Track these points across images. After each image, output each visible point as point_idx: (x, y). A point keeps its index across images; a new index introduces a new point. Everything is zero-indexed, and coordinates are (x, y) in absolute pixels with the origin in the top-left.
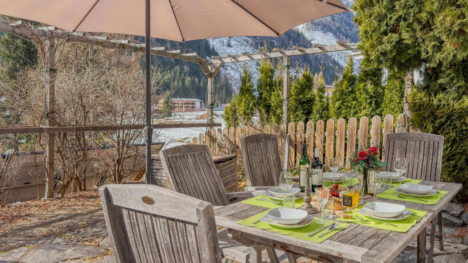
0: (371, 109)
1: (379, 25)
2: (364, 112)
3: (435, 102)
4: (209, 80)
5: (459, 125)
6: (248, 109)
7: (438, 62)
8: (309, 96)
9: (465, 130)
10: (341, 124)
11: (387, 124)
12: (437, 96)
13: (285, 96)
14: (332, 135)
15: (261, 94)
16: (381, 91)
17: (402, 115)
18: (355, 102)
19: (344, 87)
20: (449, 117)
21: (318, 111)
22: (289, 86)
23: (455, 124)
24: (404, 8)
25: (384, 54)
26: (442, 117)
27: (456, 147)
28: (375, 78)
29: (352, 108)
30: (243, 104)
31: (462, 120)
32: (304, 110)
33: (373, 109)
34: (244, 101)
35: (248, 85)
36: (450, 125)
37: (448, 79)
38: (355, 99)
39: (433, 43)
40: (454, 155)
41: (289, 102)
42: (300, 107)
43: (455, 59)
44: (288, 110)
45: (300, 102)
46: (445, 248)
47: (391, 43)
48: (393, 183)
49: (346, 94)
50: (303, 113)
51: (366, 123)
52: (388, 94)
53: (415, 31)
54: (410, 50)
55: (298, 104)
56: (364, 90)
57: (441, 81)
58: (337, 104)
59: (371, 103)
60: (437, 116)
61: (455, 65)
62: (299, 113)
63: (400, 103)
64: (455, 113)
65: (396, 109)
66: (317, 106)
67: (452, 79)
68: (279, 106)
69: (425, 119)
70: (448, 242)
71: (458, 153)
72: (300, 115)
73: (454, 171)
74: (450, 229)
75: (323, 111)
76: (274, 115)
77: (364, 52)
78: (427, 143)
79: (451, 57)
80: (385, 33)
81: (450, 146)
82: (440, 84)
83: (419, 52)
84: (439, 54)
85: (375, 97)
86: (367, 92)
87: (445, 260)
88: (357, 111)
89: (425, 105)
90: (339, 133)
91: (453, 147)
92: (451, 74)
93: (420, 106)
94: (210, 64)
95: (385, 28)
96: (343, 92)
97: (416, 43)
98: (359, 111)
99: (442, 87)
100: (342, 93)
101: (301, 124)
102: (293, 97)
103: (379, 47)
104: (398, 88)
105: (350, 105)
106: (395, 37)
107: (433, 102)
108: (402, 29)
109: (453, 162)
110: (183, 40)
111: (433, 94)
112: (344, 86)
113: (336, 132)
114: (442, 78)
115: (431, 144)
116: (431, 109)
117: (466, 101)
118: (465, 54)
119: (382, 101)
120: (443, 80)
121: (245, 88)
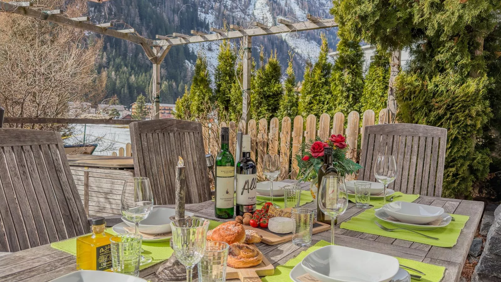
0: (347, 104)
2: (340, 107)
3: (431, 87)
4: (154, 66)
5: (463, 119)
6: (202, 103)
7: (436, 26)
8: (275, 88)
9: (470, 125)
10: (311, 122)
11: (367, 121)
12: (434, 79)
13: (245, 86)
14: (300, 136)
15: (219, 86)
16: (361, 82)
17: (385, 110)
18: (329, 96)
19: (316, 78)
20: (449, 108)
21: (286, 108)
22: (251, 76)
23: (457, 117)
25: (364, 18)
26: (439, 108)
27: (458, 148)
28: (353, 66)
29: (326, 103)
30: (196, 98)
31: (467, 112)
32: (269, 105)
33: (351, 105)
34: (197, 93)
35: (202, 74)
36: (450, 119)
37: (448, 55)
38: (329, 92)
40: (454, 160)
41: (250, 94)
42: (265, 102)
43: (461, 22)
44: (249, 104)
45: (264, 95)
49: (318, 86)
50: (268, 110)
51: (341, 120)
52: (368, 86)
54: (398, 13)
55: (262, 98)
56: (339, 80)
57: (439, 57)
58: (308, 98)
59: (348, 97)
60: (433, 106)
61: (458, 35)
62: (263, 109)
63: (383, 96)
64: (457, 102)
65: (378, 104)
66: (285, 101)
67: (454, 55)
68: (239, 100)
69: (416, 110)
71: (461, 157)
72: (265, 112)
73: (454, 182)
75: (291, 107)
76: (234, 112)
77: (338, 18)
78: (423, 140)
79: (455, 19)
81: (450, 147)
82: (438, 62)
83: (411, 16)
84: (438, 16)
85: (353, 90)
86: (343, 83)
88: (331, 107)
89: (417, 92)
90: (309, 133)
91: (453, 149)
92: (453, 47)
93: (410, 93)
94: (156, 46)
96: (315, 83)
98: (333, 107)
99: (439, 67)
100: (314, 84)
101: (263, 122)
102: (257, 89)
103: (358, 9)
104: (381, 78)
105: (323, 99)
107: (427, 88)
109: (454, 169)
111: (427, 77)
112: (316, 76)
113: (305, 132)
114: (442, 54)
115: (429, 140)
116: (424, 97)
117: (472, 85)
118: (477, 12)
119: (361, 95)
120: (442, 56)
121: (199, 78)
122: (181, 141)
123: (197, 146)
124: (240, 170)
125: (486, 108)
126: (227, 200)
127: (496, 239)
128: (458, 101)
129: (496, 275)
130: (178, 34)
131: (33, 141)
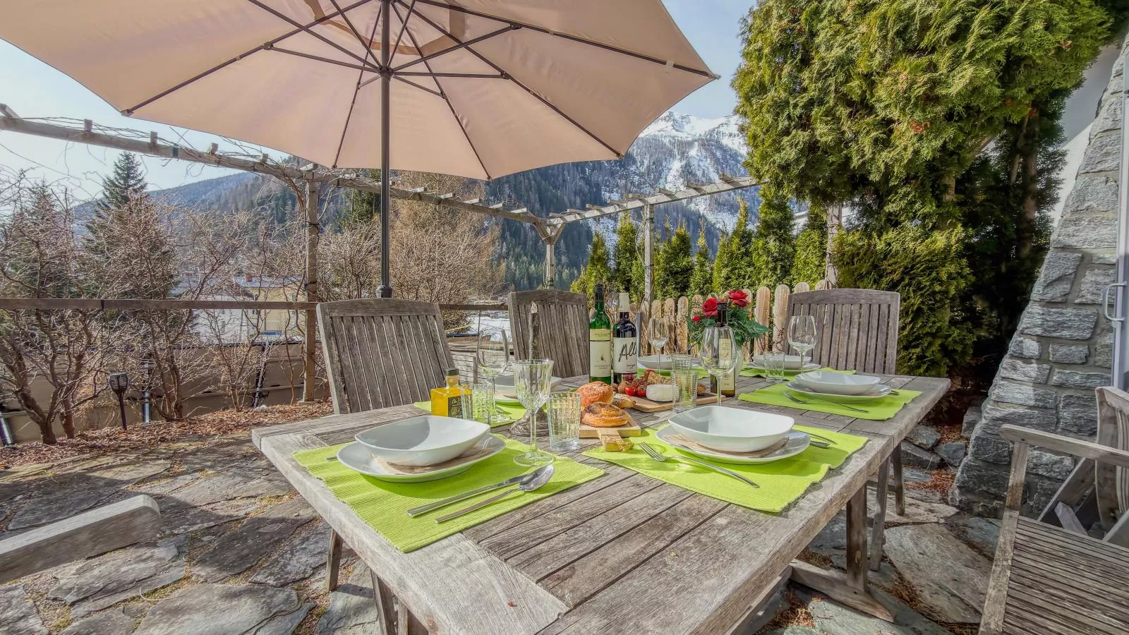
0: (774, 278)
1: (776, 120)
2: (765, 282)
3: (880, 246)
4: (548, 247)
5: (928, 283)
7: (882, 167)
8: (684, 263)
9: (939, 292)
12: (884, 237)
13: (647, 262)
15: (619, 264)
16: (791, 250)
17: (823, 282)
18: (752, 269)
19: (734, 247)
20: (906, 271)
21: (697, 285)
22: (655, 250)
23: (920, 283)
24: (817, 80)
25: (785, 168)
26: (893, 272)
27: (922, 322)
28: (780, 231)
29: (747, 277)
30: (593, 279)
31: (934, 274)
32: (677, 284)
33: (779, 278)
34: (594, 274)
35: (600, 252)
36: (909, 285)
37: (903, 204)
38: (750, 264)
39: (874, 134)
40: (918, 338)
41: (653, 271)
42: (671, 279)
43: (918, 159)
44: (652, 282)
45: (671, 272)
46: (907, 510)
47: (796, 145)
48: (786, 374)
49: (737, 258)
50: (674, 289)
51: (766, 296)
52: (801, 255)
53: (837, 120)
54: (831, 157)
55: (668, 275)
56: (763, 249)
57: (890, 208)
58: (724, 272)
59: (774, 269)
60: (884, 270)
61: (915, 177)
63: (820, 266)
64: (918, 263)
65: (814, 276)
66: (696, 278)
67: (912, 203)
68: (641, 279)
69: (861, 277)
70: (913, 498)
71: (927, 334)
72: (672, 291)
74: (915, 472)
75: (705, 284)
76: (636, 292)
77: (754, 171)
78: (865, 308)
79: (908, 155)
80: (786, 132)
81: (910, 322)
82: (890, 214)
83: (848, 159)
84: (884, 154)
85: (782, 260)
86: (769, 253)
87: (911, 538)
88: (754, 282)
89: (861, 254)
91: (916, 323)
92: (909, 193)
93: (853, 256)
94: (549, 225)
95: (786, 123)
96: (732, 254)
97: (842, 143)
98: (757, 282)
99: (891, 221)
100: (731, 256)
101: (669, 302)
102: (662, 265)
103: (777, 157)
104: (817, 243)
105: (743, 273)
106: (802, 136)
107: (875, 247)
108: (816, 119)
109: (918, 350)
110: (489, 177)
111: (875, 234)
112: (734, 246)
114: (893, 203)
115: (875, 307)
116: (872, 260)
117: (940, 240)
118: (938, 143)
119: (792, 266)
120: (894, 205)
121: (596, 257)
122: (563, 313)
123: (581, 320)
124: (618, 334)
125: (962, 269)
126: (603, 367)
127: (983, 440)
128: (920, 262)
129: (985, 488)
130: (573, 210)
131: (411, 312)
